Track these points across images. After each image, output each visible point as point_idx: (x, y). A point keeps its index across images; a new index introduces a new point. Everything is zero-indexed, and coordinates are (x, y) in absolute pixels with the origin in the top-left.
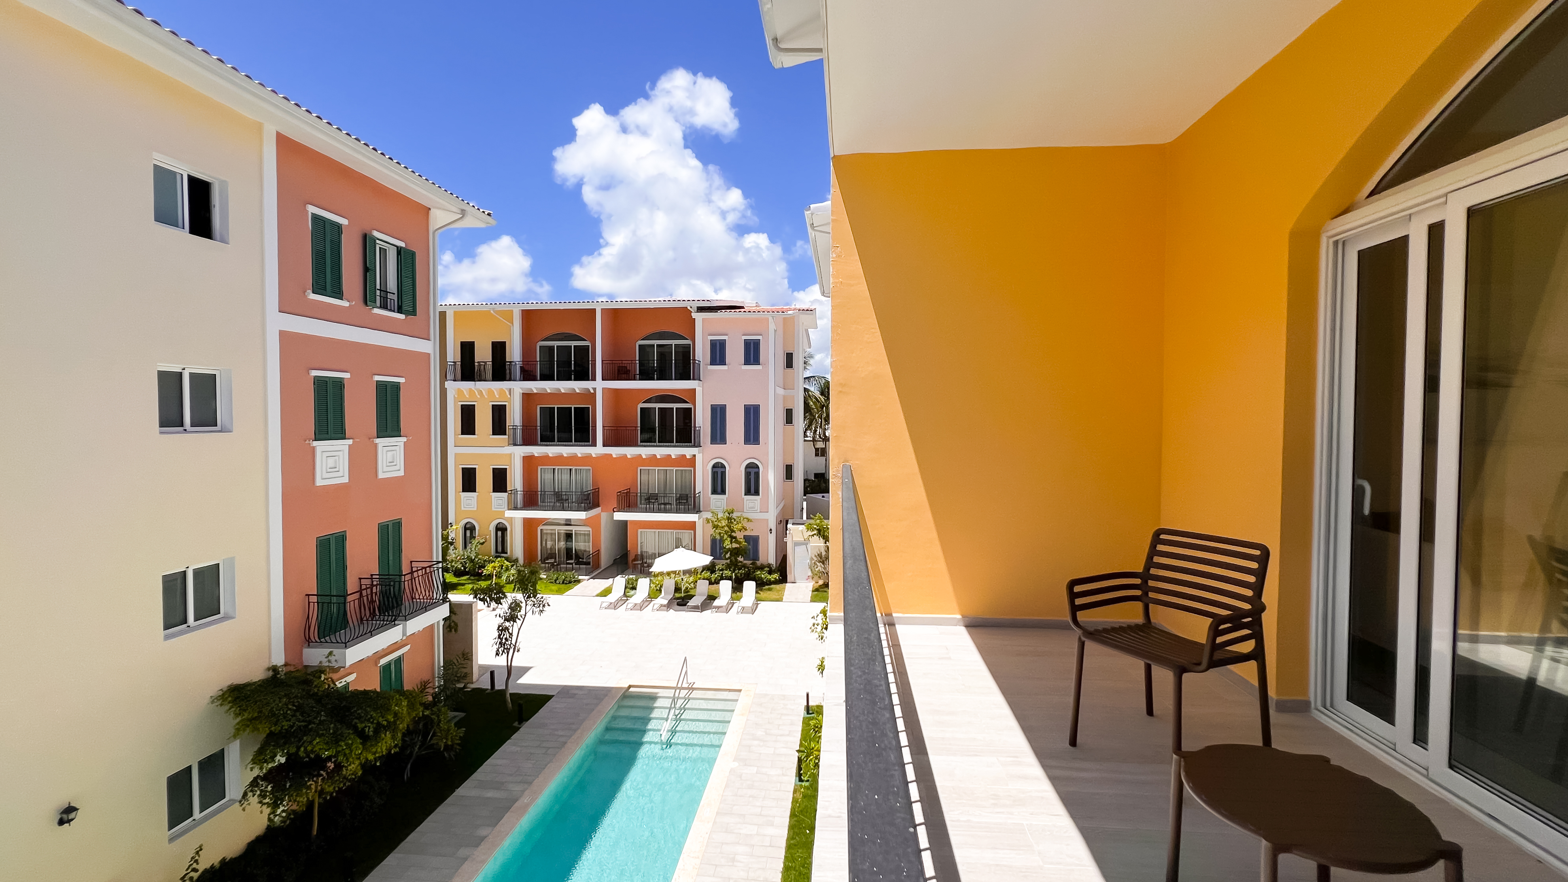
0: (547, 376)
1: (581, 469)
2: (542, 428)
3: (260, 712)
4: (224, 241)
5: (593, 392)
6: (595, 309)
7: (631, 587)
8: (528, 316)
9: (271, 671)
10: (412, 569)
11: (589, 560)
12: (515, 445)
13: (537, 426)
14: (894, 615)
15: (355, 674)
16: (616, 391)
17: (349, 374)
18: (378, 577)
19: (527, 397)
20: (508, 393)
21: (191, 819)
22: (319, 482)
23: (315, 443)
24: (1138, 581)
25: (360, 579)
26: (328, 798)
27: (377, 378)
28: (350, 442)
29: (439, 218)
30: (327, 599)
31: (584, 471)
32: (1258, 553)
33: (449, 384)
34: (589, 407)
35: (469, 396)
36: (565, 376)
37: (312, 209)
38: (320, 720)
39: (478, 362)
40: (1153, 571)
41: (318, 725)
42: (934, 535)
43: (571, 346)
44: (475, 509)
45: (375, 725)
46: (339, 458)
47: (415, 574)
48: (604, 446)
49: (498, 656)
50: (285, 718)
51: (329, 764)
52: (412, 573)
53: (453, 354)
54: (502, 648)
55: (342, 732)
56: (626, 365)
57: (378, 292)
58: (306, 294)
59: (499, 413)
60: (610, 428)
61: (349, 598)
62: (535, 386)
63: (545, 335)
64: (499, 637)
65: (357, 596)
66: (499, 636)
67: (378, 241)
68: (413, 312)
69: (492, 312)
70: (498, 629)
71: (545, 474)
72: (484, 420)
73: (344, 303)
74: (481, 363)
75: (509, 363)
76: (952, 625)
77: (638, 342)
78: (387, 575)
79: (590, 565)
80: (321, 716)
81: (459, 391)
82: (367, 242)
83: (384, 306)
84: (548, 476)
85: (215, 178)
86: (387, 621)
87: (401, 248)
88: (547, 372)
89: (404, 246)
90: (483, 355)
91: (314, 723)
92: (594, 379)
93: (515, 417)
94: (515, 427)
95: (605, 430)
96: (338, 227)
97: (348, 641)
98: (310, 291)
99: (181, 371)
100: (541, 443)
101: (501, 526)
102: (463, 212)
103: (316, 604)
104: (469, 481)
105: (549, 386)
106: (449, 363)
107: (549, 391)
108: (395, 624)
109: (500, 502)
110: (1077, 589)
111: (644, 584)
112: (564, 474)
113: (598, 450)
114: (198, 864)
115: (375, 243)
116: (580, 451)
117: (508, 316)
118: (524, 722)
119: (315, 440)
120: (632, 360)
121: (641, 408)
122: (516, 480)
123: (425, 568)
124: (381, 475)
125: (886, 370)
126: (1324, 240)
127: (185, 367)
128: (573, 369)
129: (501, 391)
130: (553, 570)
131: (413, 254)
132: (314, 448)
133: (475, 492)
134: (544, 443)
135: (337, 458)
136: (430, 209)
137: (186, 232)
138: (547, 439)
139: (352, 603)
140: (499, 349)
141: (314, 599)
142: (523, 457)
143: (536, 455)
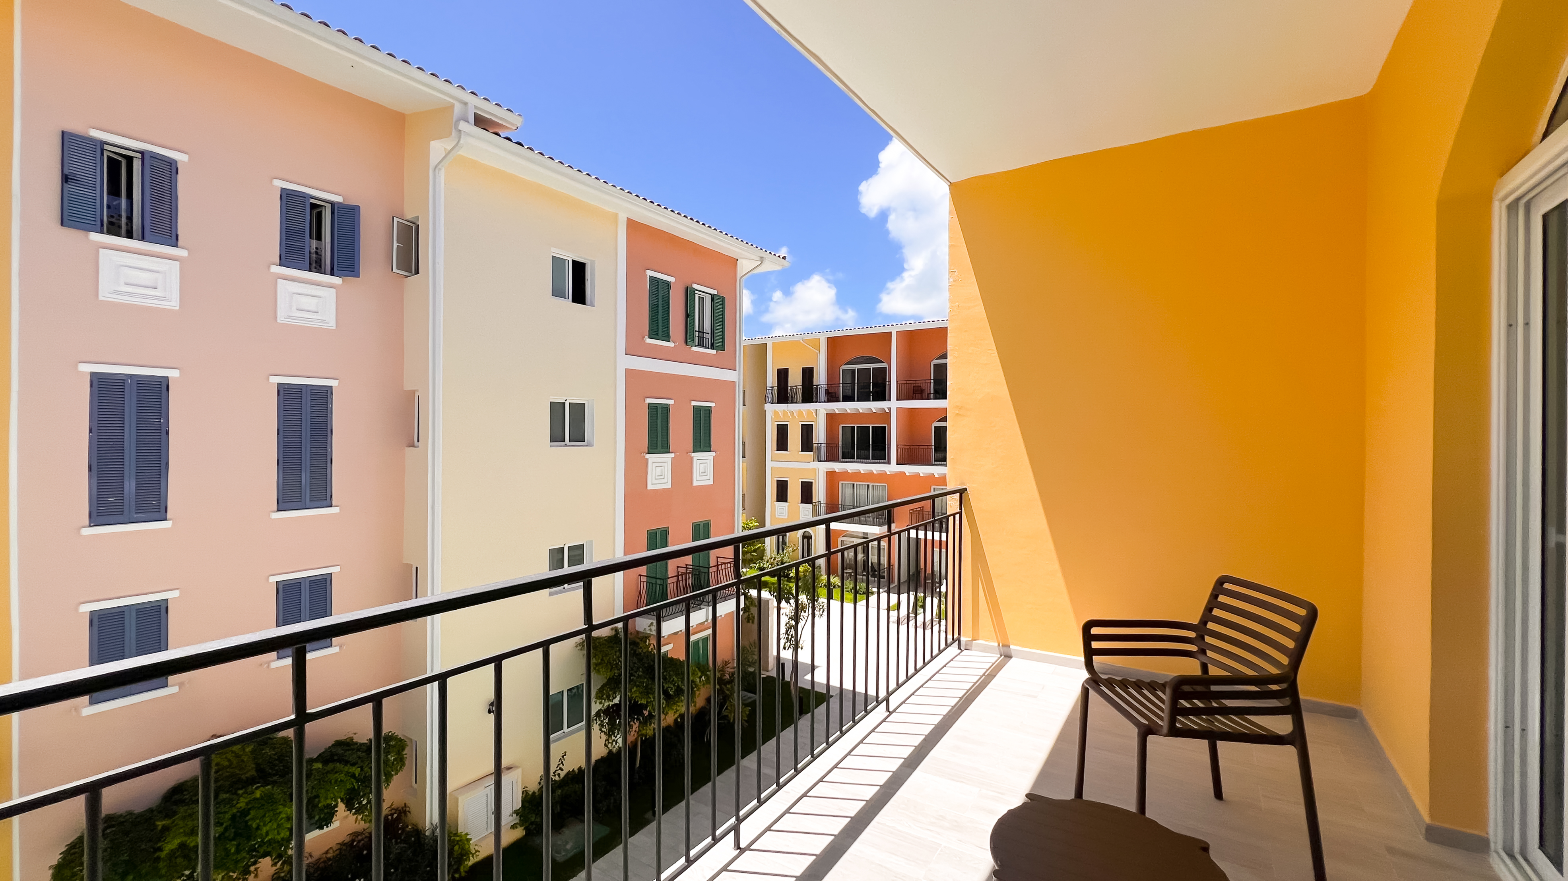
0: (848, 398)
1: (877, 486)
2: (843, 446)
3: (602, 660)
4: (592, 305)
5: (888, 412)
6: (891, 332)
7: (919, 605)
8: (834, 343)
9: (614, 631)
10: (718, 563)
11: (884, 574)
12: (820, 461)
13: (839, 444)
14: (1012, 647)
15: (672, 644)
16: (911, 411)
17: (673, 401)
18: (691, 567)
19: (831, 418)
20: (814, 414)
21: (562, 731)
22: (650, 487)
23: (648, 456)
24: (1192, 634)
25: (678, 567)
26: (644, 739)
27: (694, 403)
28: (673, 455)
29: (745, 266)
30: (653, 581)
31: (881, 488)
32: (1302, 612)
33: (768, 407)
34: (885, 427)
35: (783, 416)
36: (864, 398)
37: (650, 273)
38: (639, 674)
39: (790, 387)
40: (1211, 626)
41: (637, 678)
42: (1056, 566)
43: (870, 368)
44: (786, 517)
45: (676, 688)
46: (664, 468)
47: (720, 567)
48: (898, 464)
49: (785, 649)
50: (616, 667)
51: (645, 712)
52: (717, 565)
53: (772, 380)
54: (789, 644)
55: (652, 687)
56: (919, 385)
57: (697, 334)
58: (644, 339)
59: (807, 431)
60: (903, 447)
61: (670, 581)
62: (838, 407)
63: (848, 359)
64: (786, 633)
65: (675, 579)
66: (787, 631)
67: (696, 292)
68: (722, 348)
69: (801, 341)
70: (786, 625)
71: (845, 488)
72: (794, 438)
73: (671, 344)
74: (793, 387)
75: (815, 387)
76: (1075, 668)
77: (933, 362)
78: (697, 566)
79: (885, 578)
80: (640, 671)
81: (776, 413)
82: (689, 293)
83: (700, 345)
84: (848, 491)
85: (588, 260)
86: (694, 604)
87: (714, 295)
88: (849, 393)
89: (716, 293)
90: (795, 380)
91: (634, 676)
92: (890, 400)
93: (820, 436)
94: (820, 445)
95: (899, 449)
96: (668, 284)
97: (664, 617)
98: (647, 337)
99: (564, 402)
100: (843, 460)
101: (807, 534)
102: (762, 259)
103: (645, 583)
104: (782, 493)
105: (849, 407)
106: (768, 388)
107: (849, 411)
108: (700, 608)
109: (807, 512)
110: (1095, 631)
111: (931, 604)
112: (862, 489)
113: (892, 468)
114: (563, 765)
115: (694, 294)
116: (875, 468)
117: (816, 344)
118: (803, 715)
119: (649, 453)
120: (925, 380)
121: (935, 427)
122: (820, 493)
123: (725, 563)
124: (695, 483)
125: (1003, 391)
126: (1496, 204)
127: (566, 398)
128: (871, 390)
129: (809, 412)
130: (849, 579)
131: (723, 299)
132: (647, 459)
133: (787, 502)
134: (845, 460)
135: (663, 467)
136: (737, 260)
137: (569, 301)
138: (848, 456)
139: (672, 585)
140: (808, 373)
141: (644, 579)
142: (827, 472)
143: (837, 471)
